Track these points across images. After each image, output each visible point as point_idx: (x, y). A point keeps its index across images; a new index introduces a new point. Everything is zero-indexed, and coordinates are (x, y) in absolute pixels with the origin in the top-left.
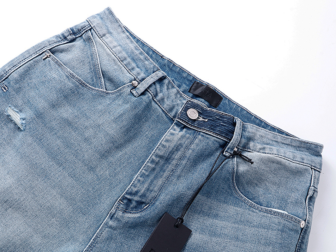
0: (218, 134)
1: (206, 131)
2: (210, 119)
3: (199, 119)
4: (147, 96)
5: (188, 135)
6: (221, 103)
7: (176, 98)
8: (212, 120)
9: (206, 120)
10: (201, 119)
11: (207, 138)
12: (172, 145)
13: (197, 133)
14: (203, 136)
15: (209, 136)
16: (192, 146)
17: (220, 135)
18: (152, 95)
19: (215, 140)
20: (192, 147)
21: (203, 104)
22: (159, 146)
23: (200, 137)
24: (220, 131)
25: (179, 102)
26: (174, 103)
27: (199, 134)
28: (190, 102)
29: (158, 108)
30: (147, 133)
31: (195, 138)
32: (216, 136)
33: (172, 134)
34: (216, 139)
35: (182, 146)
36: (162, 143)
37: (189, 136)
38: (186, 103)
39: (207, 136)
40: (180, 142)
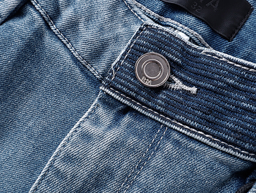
0: (230, 143)
1: (189, 130)
2: (205, 88)
3: (172, 86)
4: (27, 19)
5: (132, 140)
6: (247, 24)
7: (112, 19)
8: (210, 90)
9: (194, 90)
10: (178, 85)
11: (192, 151)
12: (83, 173)
13: (162, 130)
14: (177, 143)
15: (197, 147)
16: (144, 174)
17: (236, 145)
18: (41, 16)
19: (217, 160)
20: (142, 180)
21: (191, 31)
22: (48, 170)
23: (169, 146)
24: (236, 132)
25: (121, 30)
26: (107, 36)
27: (168, 137)
28: (147, 32)
29: (62, 51)
30: (30, 124)
31: (154, 148)
32: (223, 149)
33: (86, 137)
34: (219, 155)
35: (112, 176)
36: (56, 164)
37: (136, 144)
38: (137, 34)
39: (192, 145)
40: (106, 162)
